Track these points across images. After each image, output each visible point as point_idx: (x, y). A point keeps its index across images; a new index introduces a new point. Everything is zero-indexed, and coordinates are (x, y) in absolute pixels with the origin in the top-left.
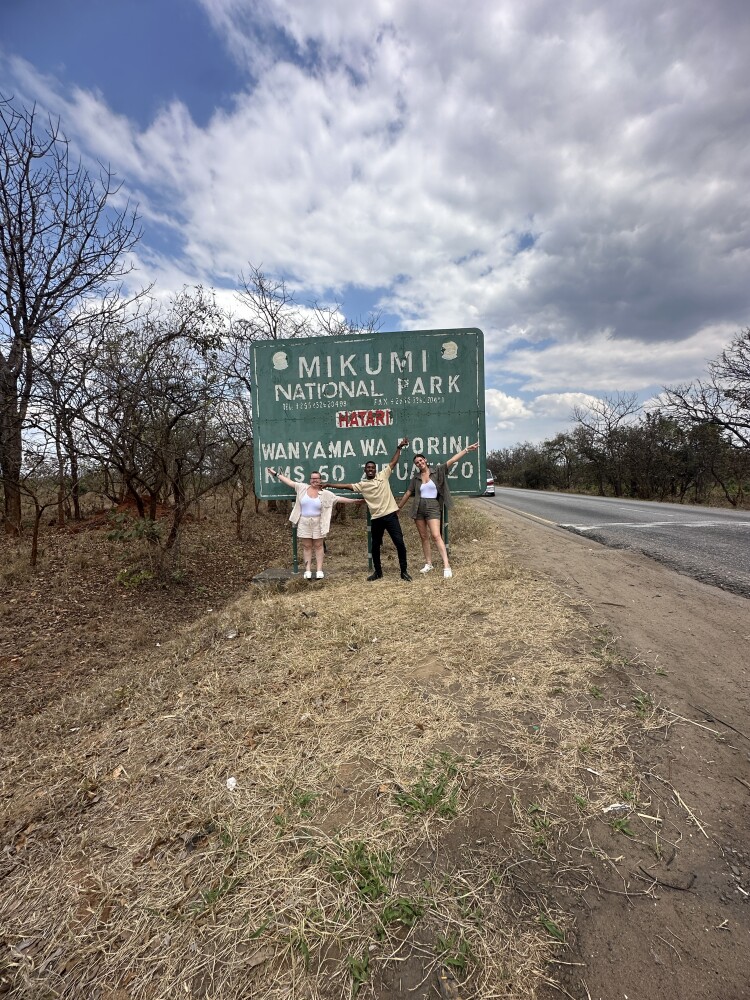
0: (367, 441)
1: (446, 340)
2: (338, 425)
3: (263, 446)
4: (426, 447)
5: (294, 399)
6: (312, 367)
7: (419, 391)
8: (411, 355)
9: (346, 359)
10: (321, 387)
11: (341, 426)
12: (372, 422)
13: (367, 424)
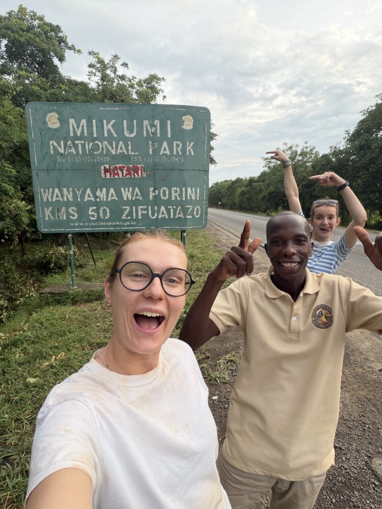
0: (127, 189)
1: (185, 114)
2: (103, 176)
3: (42, 190)
4: (170, 194)
5: (66, 153)
6: (81, 128)
7: (165, 152)
8: (159, 123)
9: (108, 123)
10: (88, 144)
11: (105, 176)
12: (130, 174)
13: (126, 176)
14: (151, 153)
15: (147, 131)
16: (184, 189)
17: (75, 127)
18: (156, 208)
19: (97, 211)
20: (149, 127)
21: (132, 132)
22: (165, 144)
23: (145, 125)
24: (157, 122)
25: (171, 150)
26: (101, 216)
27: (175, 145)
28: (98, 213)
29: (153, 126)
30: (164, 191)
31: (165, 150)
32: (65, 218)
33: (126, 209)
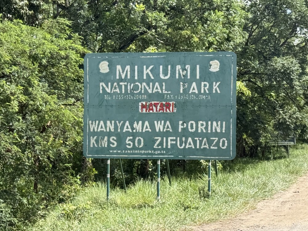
0: (159, 122)
1: (212, 60)
3: (90, 122)
4: (197, 127)
5: (112, 92)
6: (125, 72)
7: (194, 91)
8: (189, 67)
9: (147, 68)
10: (130, 85)
11: (142, 111)
12: (163, 110)
13: (159, 111)
14: (181, 92)
15: (179, 74)
16: (209, 123)
17: (121, 71)
18: (184, 139)
19: (133, 141)
20: (181, 71)
21: (166, 75)
22: (194, 84)
23: (177, 69)
24: (188, 67)
25: (199, 89)
26: (136, 144)
27: (203, 85)
28: (134, 143)
29: (184, 69)
30: (192, 124)
31: (194, 89)
32: (106, 146)
33: (158, 139)
